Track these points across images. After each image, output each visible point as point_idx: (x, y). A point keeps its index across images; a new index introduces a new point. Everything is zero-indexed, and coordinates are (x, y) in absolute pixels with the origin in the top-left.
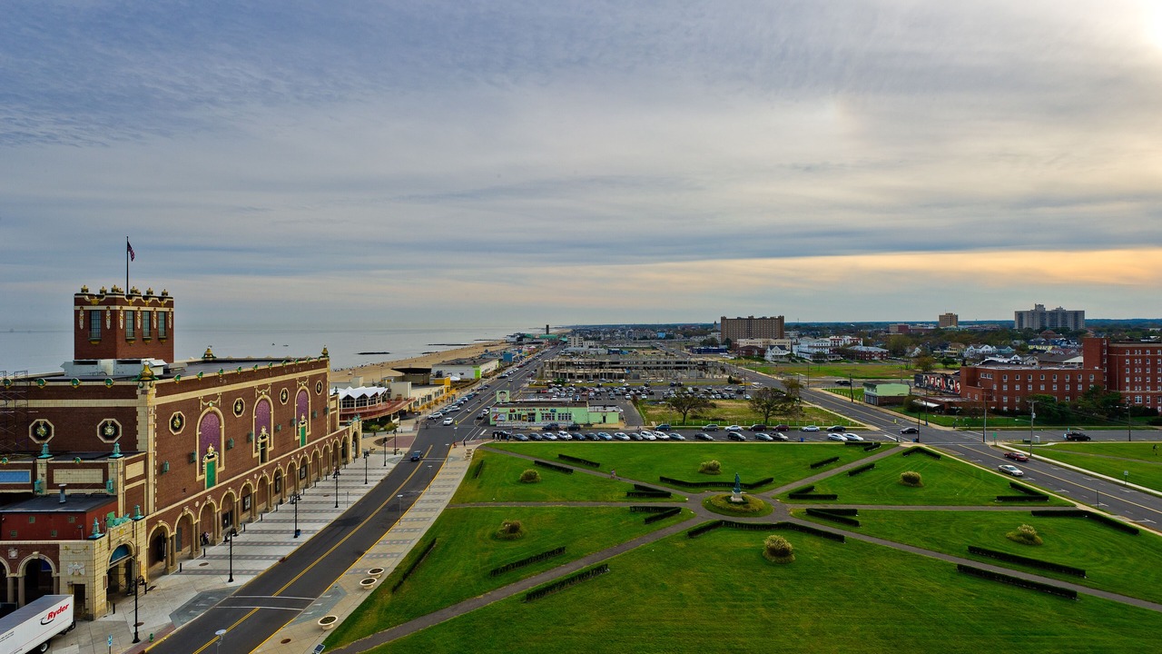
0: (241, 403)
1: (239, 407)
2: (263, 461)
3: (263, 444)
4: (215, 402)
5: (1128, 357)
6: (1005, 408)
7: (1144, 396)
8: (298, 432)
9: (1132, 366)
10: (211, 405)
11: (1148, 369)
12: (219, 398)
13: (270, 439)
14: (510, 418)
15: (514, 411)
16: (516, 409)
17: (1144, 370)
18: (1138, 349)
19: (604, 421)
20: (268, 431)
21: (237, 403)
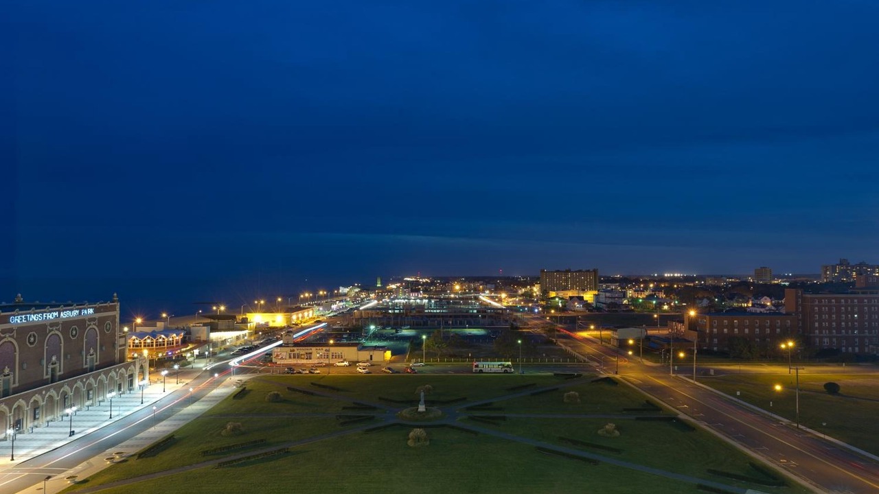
0: (34, 336)
1: (32, 339)
2: (52, 382)
3: (53, 370)
4: (12, 334)
5: (816, 306)
6: (715, 349)
7: (831, 338)
8: (86, 361)
9: (820, 313)
10: (7, 336)
11: (834, 316)
12: (15, 331)
13: (60, 366)
14: (290, 357)
15: (294, 351)
16: (295, 348)
17: (830, 316)
18: (825, 298)
19: (371, 359)
20: (59, 359)
21: (30, 336)
